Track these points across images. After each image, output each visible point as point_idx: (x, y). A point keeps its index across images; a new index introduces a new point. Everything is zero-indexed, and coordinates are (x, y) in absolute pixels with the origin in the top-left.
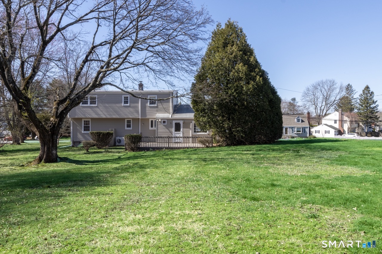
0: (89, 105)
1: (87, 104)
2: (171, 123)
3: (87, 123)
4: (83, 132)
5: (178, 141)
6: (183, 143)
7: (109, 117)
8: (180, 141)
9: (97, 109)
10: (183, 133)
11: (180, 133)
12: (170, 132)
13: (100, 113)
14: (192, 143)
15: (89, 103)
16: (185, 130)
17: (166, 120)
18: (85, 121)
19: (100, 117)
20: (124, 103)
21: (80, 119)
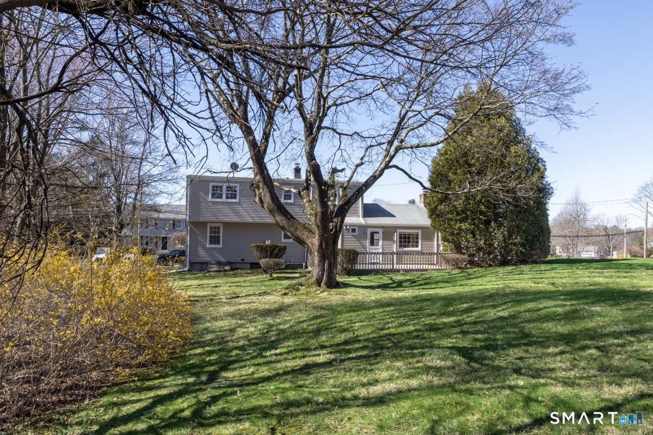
0: (224, 199)
1: (221, 197)
2: (365, 233)
3: (215, 230)
4: (208, 245)
5: (375, 261)
6: (382, 264)
7: (258, 220)
8: (378, 261)
9: (238, 207)
10: (383, 248)
11: (379, 248)
12: (363, 246)
13: (245, 214)
14: (397, 264)
15: (224, 196)
16: (386, 242)
17: (357, 228)
18: (211, 228)
19: (244, 221)
20: (285, 199)
21: (205, 224)
